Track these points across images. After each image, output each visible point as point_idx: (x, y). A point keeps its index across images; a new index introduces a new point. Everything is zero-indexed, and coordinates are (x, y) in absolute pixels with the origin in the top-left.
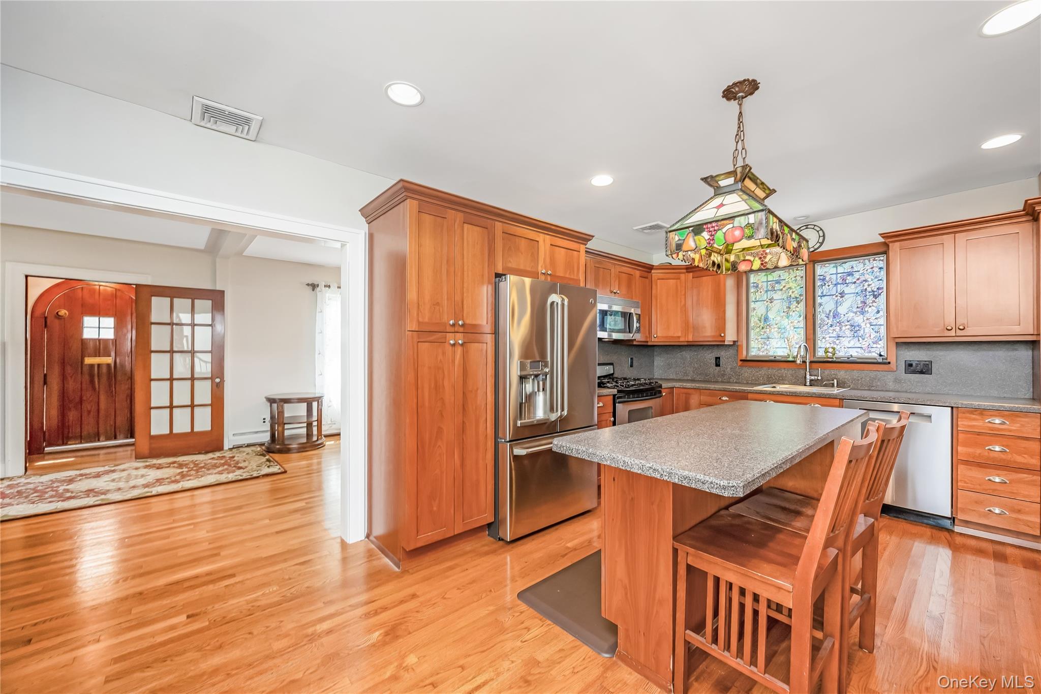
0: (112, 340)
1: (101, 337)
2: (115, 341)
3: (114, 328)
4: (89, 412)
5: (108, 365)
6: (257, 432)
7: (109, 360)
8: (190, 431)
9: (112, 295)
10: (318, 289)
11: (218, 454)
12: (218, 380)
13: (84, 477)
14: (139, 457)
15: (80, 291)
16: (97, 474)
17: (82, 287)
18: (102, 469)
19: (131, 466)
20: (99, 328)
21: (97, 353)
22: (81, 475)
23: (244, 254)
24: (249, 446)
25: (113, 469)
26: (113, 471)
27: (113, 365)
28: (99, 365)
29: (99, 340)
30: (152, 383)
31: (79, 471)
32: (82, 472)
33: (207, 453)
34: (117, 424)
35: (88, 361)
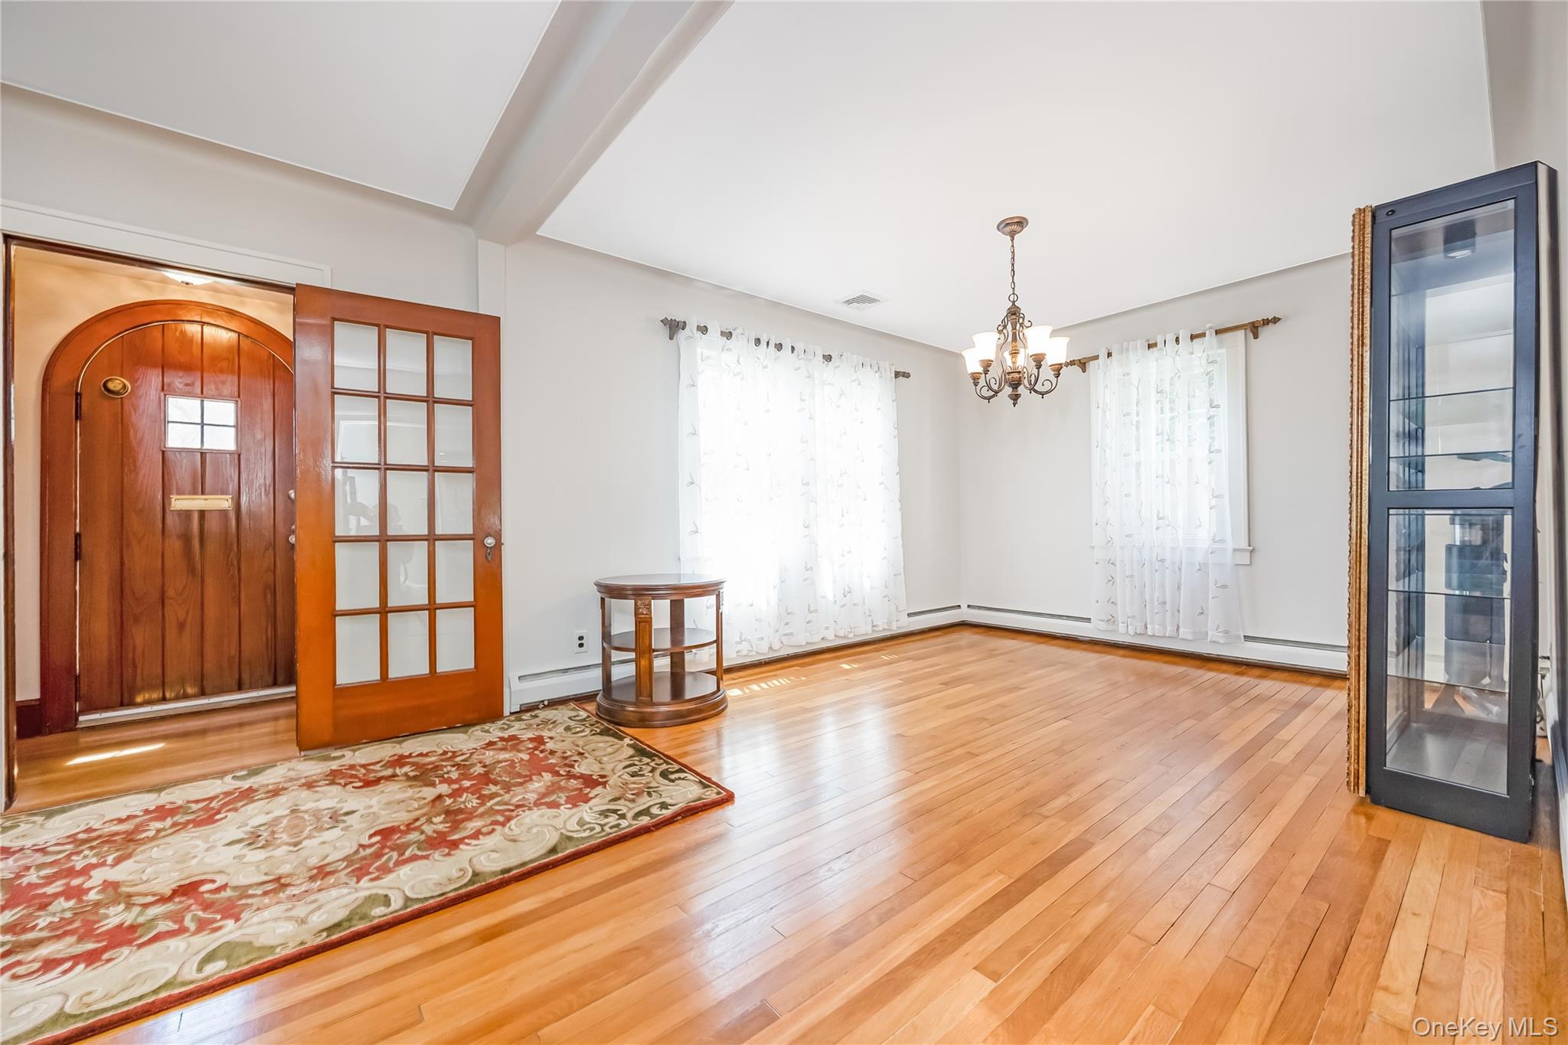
0: (231, 453)
1: (206, 447)
2: (238, 456)
3: (236, 426)
4: (181, 626)
5: (223, 513)
6: (566, 671)
7: (224, 503)
8: (427, 671)
9: (230, 349)
10: (682, 335)
11: (495, 731)
12: (490, 541)
13: (169, 821)
14: (307, 744)
15: (158, 334)
16: (205, 809)
17: (163, 325)
18: (215, 787)
19: (292, 774)
20: (202, 424)
21: (200, 487)
22: (162, 813)
23: (537, 233)
24: (553, 703)
25: (245, 785)
26: (248, 795)
27: (232, 516)
28: (202, 513)
29: (203, 454)
30: (339, 548)
31: (153, 796)
32: (165, 798)
33: (467, 725)
34: (246, 655)
35: (180, 503)
